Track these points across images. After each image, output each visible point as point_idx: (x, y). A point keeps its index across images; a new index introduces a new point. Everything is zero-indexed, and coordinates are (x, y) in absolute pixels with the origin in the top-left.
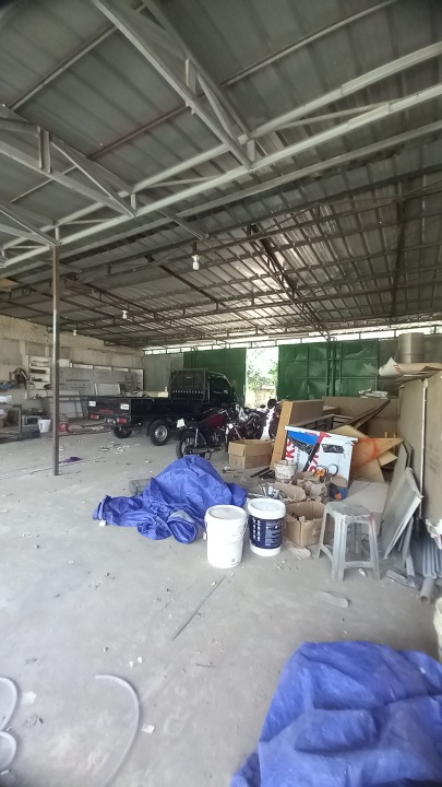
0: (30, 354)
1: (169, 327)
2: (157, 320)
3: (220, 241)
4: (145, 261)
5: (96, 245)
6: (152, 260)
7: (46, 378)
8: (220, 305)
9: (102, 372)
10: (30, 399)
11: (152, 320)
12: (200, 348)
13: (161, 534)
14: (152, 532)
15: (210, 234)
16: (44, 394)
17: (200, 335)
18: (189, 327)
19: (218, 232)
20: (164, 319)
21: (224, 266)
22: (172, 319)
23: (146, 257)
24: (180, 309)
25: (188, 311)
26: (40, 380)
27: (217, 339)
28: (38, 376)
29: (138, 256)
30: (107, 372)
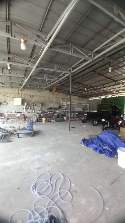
0: (62, 101)
1: (98, 91)
2: (94, 90)
3: (119, 61)
4: (93, 73)
5: (80, 71)
6: (95, 72)
7: (65, 107)
8: (116, 82)
9: (78, 105)
10: (62, 112)
11: (93, 90)
12: (107, 97)
13: (101, 152)
14: (98, 151)
15: (116, 59)
16: (65, 111)
17: (108, 93)
18: (104, 91)
19: (119, 58)
20: (96, 89)
21: (120, 69)
22: (99, 89)
23: (93, 71)
24: (102, 85)
25: (105, 86)
26: (64, 107)
27: (114, 94)
28: (63, 106)
29: (91, 72)
30: (79, 105)
